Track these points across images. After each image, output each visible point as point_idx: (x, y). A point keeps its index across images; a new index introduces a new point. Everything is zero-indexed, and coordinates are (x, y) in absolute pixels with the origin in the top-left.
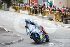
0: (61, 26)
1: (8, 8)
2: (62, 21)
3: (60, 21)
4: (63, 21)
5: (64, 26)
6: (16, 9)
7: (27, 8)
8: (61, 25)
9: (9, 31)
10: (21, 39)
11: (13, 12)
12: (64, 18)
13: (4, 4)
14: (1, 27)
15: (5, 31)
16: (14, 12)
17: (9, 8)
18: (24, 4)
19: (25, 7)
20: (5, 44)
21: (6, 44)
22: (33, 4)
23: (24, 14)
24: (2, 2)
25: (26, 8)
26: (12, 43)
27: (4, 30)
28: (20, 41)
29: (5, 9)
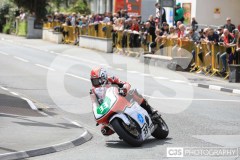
0: (222, 90)
1: (37, 31)
2: (222, 74)
3: (217, 75)
4: (229, 73)
5: (231, 91)
6: (65, 34)
7: (104, 29)
8: (219, 88)
9: (40, 110)
10: (84, 134)
11: (54, 42)
12: (230, 62)
13: (25, 17)
14: (15, 94)
15: (29, 107)
16: (59, 43)
17: (41, 29)
18: (90, 16)
19: (97, 27)
20: (27, 152)
21: (32, 154)
22: (124, 15)
23: (93, 49)
24: (17, 8)
25: (101, 30)
26: (51, 148)
27: (25, 104)
28: (79, 142)
29: (26, 32)
